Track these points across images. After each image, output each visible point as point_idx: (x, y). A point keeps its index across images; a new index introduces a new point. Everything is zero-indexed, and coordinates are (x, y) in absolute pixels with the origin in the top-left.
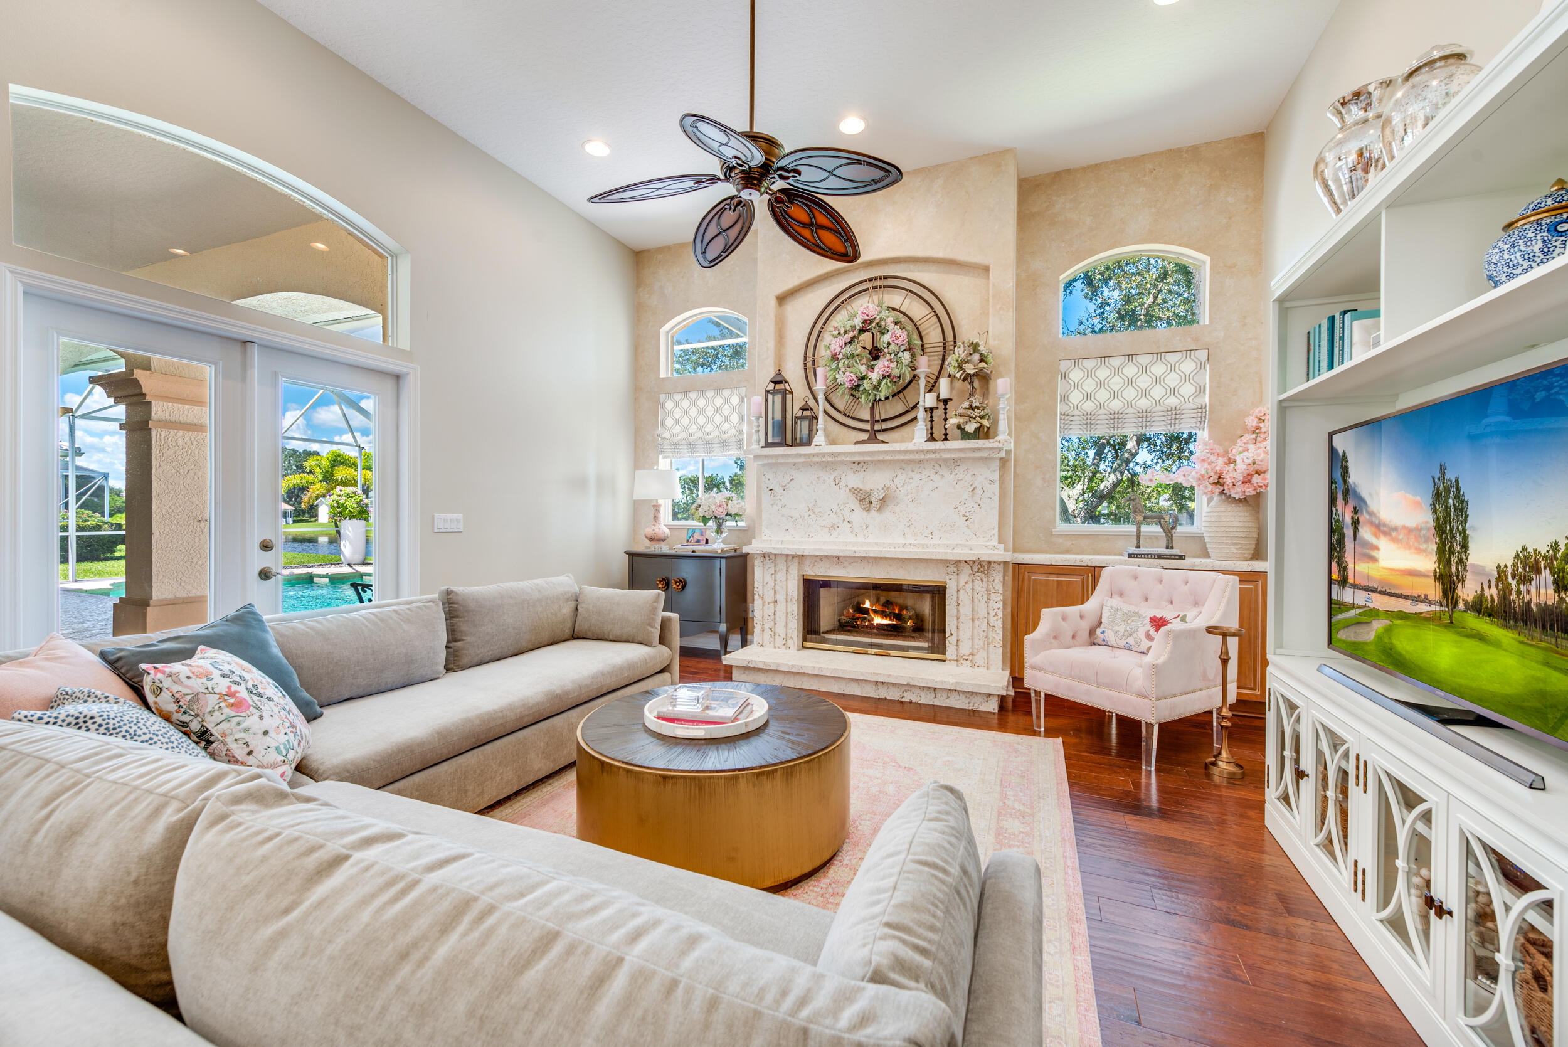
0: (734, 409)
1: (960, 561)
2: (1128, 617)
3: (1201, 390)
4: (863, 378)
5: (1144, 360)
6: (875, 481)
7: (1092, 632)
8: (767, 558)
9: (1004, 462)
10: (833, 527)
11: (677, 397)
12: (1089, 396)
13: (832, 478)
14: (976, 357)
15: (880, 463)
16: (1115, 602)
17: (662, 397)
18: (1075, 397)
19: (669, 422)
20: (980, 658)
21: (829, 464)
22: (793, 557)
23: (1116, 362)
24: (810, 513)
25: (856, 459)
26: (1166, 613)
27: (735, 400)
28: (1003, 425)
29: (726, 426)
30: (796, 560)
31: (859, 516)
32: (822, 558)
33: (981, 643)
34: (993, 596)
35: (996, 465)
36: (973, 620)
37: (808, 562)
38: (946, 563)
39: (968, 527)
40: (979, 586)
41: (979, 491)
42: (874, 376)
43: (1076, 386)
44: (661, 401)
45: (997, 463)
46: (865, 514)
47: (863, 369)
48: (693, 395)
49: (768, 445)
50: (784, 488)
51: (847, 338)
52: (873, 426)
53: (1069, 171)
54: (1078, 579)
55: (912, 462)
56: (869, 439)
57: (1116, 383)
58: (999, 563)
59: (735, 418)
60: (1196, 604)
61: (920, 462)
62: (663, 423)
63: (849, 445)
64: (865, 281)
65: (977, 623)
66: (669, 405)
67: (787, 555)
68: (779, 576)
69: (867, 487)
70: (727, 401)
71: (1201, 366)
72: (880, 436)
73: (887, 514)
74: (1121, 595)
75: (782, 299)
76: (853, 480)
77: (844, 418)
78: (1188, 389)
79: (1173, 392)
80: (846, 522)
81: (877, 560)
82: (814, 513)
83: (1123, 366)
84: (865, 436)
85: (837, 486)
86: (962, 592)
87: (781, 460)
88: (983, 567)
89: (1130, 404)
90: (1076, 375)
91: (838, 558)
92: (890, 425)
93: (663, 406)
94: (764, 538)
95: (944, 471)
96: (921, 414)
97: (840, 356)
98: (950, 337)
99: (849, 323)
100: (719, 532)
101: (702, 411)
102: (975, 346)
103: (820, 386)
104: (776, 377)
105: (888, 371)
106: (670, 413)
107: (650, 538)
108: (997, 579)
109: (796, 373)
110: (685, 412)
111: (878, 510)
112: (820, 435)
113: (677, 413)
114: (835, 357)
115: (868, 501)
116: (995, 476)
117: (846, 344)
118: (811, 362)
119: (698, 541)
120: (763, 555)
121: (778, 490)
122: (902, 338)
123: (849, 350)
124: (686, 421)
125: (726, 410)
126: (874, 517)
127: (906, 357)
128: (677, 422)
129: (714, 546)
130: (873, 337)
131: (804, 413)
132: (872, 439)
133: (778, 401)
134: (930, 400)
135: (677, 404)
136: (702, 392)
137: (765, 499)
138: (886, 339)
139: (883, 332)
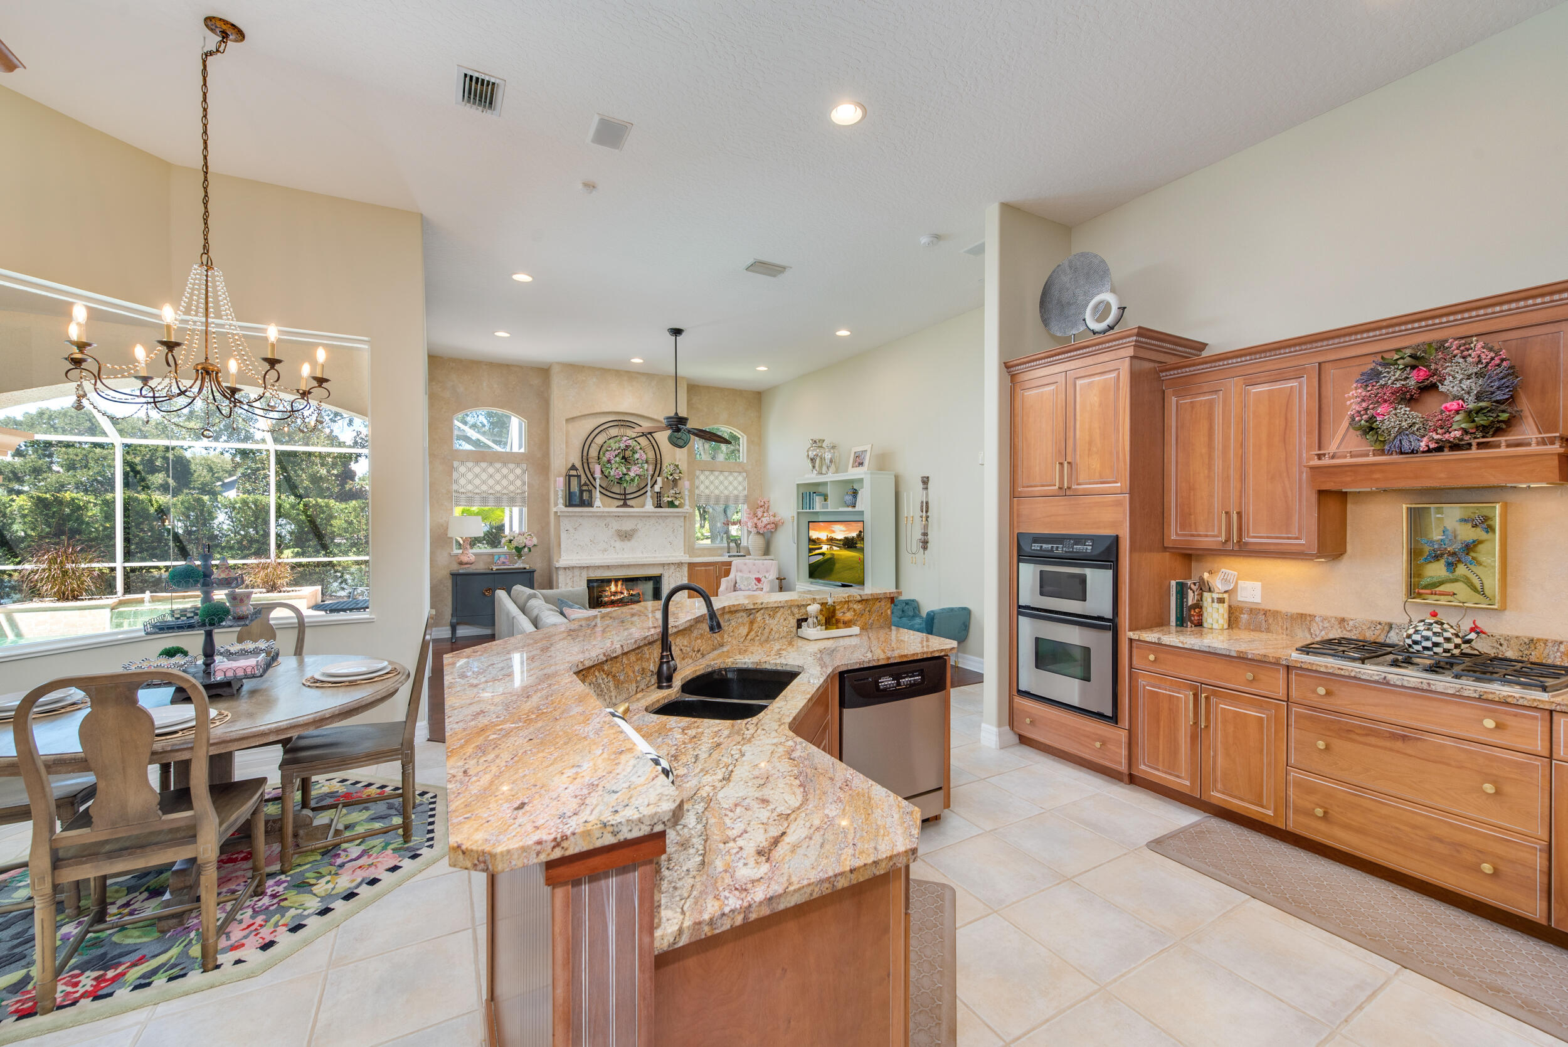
0: (518, 477)
1: (668, 564)
2: (747, 579)
3: (744, 489)
4: (626, 474)
5: (726, 474)
6: (628, 525)
7: (735, 586)
8: (567, 570)
9: (685, 517)
10: (605, 550)
11: (469, 465)
12: (707, 487)
13: (604, 523)
14: (678, 471)
15: (630, 516)
16: (739, 574)
17: (456, 464)
18: (702, 487)
19: (462, 481)
21: (601, 516)
22: (584, 567)
23: (716, 473)
24: (591, 543)
25: (618, 514)
26: (760, 577)
27: (518, 471)
28: (687, 502)
29: (512, 488)
30: (586, 569)
31: (619, 544)
32: (599, 567)
34: (684, 578)
35: (682, 519)
37: (590, 570)
38: (663, 565)
39: (671, 548)
41: (675, 531)
42: (632, 474)
43: (702, 482)
46: (622, 543)
47: (625, 471)
48: (483, 465)
49: (571, 505)
50: (576, 529)
51: (617, 452)
52: (624, 497)
53: (698, 386)
54: (712, 568)
55: (647, 516)
56: (623, 504)
57: (716, 482)
58: (684, 563)
59: (519, 483)
60: (767, 572)
61: (649, 517)
62: (456, 482)
63: (613, 508)
64: (616, 421)
66: (462, 469)
67: (579, 567)
68: (575, 579)
69: (624, 528)
70: (512, 471)
71: (744, 479)
72: (629, 503)
73: (632, 542)
74: (741, 571)
76: (615, 525)
77: (606, 492)
78: (740, 488)
79: (736, 488)
80: (612, 547)
81: (629, 566)
82: (594, 543)
83: (719, 475)
84: (621, 503)
85: (607, 529)
86: (669, 577)
87: (578, 514)
88: (680, 565)
89: (721, 492)
90: (702, 477)
91: (609, 566)
92: (632, 496)
93: (456, 467)
94: (564, 558)
95: (660, 521)
96: (649, 494)
97: (613, 462)
98: (658, 457)
99: (617, 445)
100: (520, 556)
101: (491, 476)
102: (677, 466)
103: (598, 475)
104: (573, 468)
105: (638, 472)
106: (463, 475)
107: (461, 563)
108: (685, 569)
109: (578, 465)
110: (477, 476)
111: (629, 540)
112: (598, 502)
113: (470, 476)
114: (609, 461)
115: (626, 536)
116: (682, 524)
117: (616, 456)
118: (585, 460)
119: (504, 563)
120: (565, 568)
121: (572, 530)
122: (644, 457)
123: (617, 459)
124: (477, 482)
125: (511, 477)
126: (627, 545)
127: (646, 466)
128: (470, 482)
129: (516, 566)
130: (628, 453)
131: (585, 488)
132: (625, 505)
133: (574, 481)
134: (657, 488)
135: (470, 470)
136: (491, 464)
137: (563, 536)
138: (637, 456)
139: (634, 452)
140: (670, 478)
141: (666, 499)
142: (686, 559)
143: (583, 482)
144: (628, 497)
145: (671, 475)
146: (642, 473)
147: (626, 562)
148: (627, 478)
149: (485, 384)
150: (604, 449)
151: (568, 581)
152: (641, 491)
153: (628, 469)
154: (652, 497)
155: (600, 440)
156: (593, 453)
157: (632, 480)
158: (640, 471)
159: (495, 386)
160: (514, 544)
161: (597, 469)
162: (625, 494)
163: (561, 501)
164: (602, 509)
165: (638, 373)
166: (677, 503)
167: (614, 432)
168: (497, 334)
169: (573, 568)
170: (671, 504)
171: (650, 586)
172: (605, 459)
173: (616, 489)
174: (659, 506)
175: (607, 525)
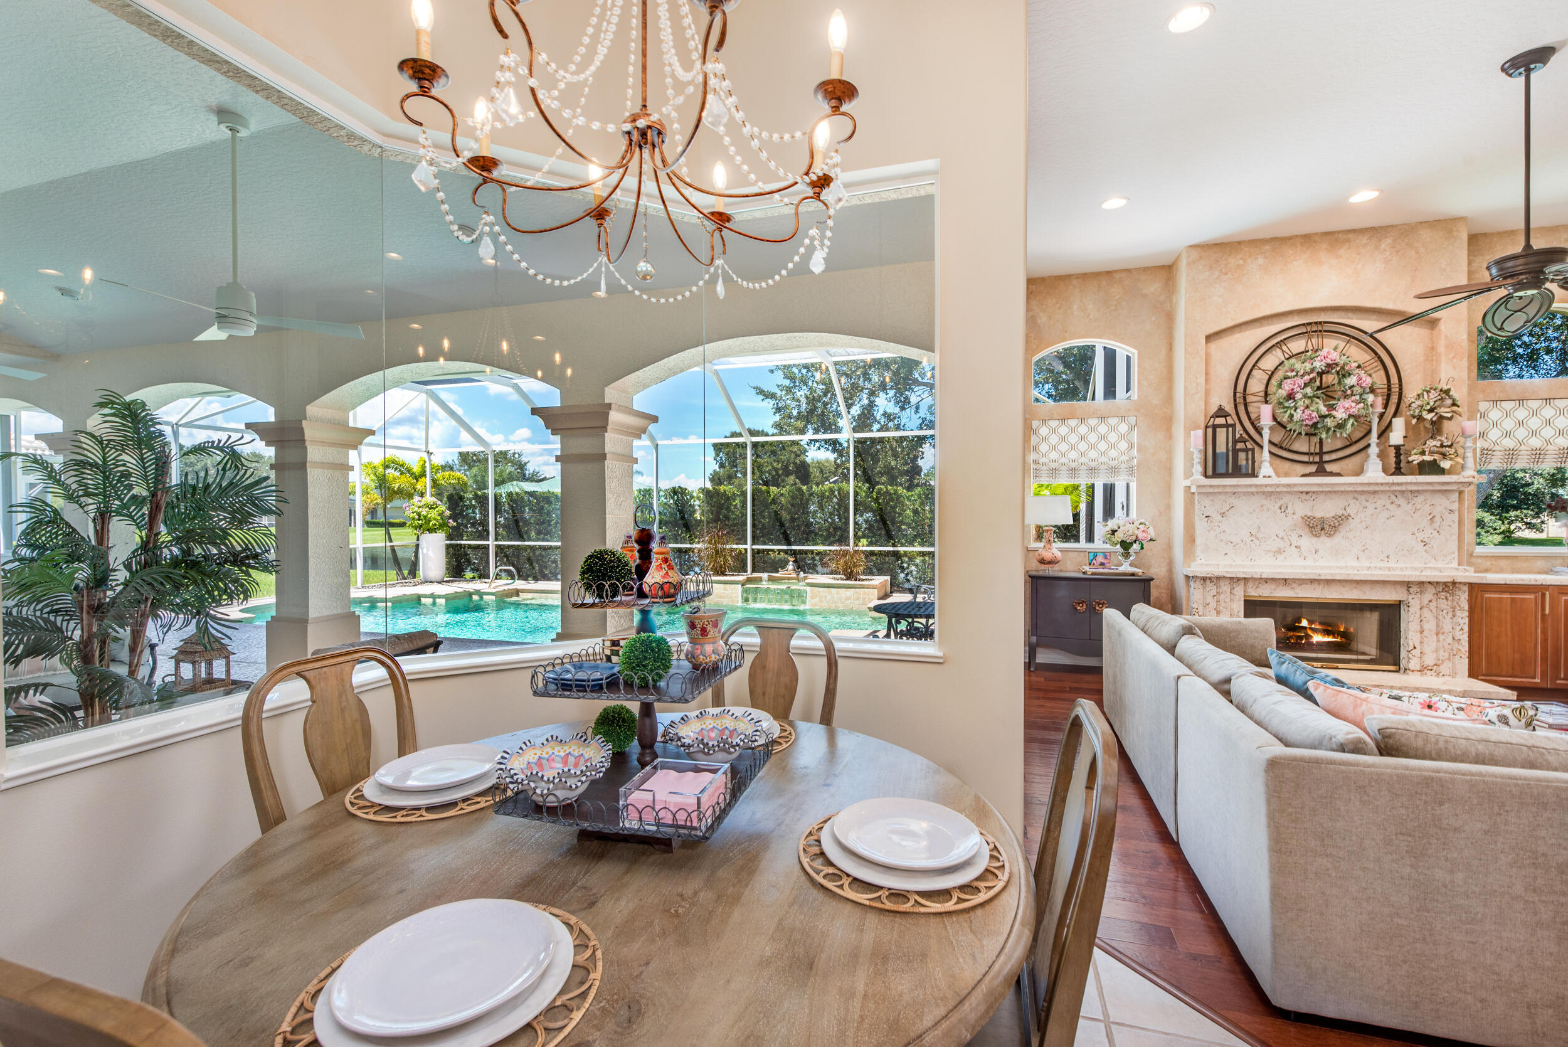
0: (1122, 437)
1: (1423, 583)
4: (1325, 416)
6: (1326, 509)
8: (1208, 582)
9: (1461, 494)
10: (1279, 551)
11: (1053, 424)
12: (1508, 434)
13: (1279, 505)
14: (1449, 402)
15: (1332, 492)
17: (1035, 423)
18: (1494, 434)
19: (1043, 448)
20: (1445, 668)
21: (1270, 494)
22: (1239, 579)
23: (1534, 404)
24: (1253, 538)
25: (1305, 489)
27: (1123, 428)
28: (1470, 462)
29: (1113, 453)
30: (1242, 583)
31: (1307, 542)
32: (1266, 581)
33: (1446, 655)
34: (1458, 613)
35: (1455, 496)
36: (1437, 634)
37: (1250, 584)
38: (1408, 585)
39: (1426, 551)
40: (1443, 604)
41: (1438, 519)
42: (1340, 414)
43: (1495, 424)
44: (1034, 428)
45: (1457, 495)
46: (1315, 539)
47: (1324, 410)
48: (1073, 423)
49: (1216, 475)
50: (1223, 515)
51: (1307, 378)
52: (1321, 458)
54: (1532, 596)
55: (1372, 492)
56: (1316, 471)
57: (1534, 423)
58: (1465, 584)
59: (1123, 445)
61: (1375, 492)
62: (1035, 449)
63: (1296, 478)
64: (1303, 325)
65: (1441, 637)
66: (1044, 431)
67: (1231, 579)
68: (1222, 597)
69: (1318, 515)
70: (1113, 429)
72: (1329, 468)
73: (1338, 538)
75: (1209, 338)
76: (1301, 509)
77: (1282, 451)
80: (1293, 547)
81: (1329, 582)
82: (1257, 538)
83: (1541, 408)
84: (1313, 468)
85: (1283, 514)
86: (1425, 610)
87: (1228, 490)
88: (1448, 587)
89: (1548, 442)
90: (1495, 415)
91: (1286, 580)
92: (1334, 456)
93: (1035, 432)
94: (1199, 562)
95: (1401, 501)
96: (1374, 450)
97: (1298, 396)
98: (1394, 380)
99: (1308, 366)
100: (1127, 555)
101: (1083, 438)
102: (1447, 392)
103: (1266, 421)
104: (1221, 413)
105: (1354, 411)
106: (1044, 439)
107: (1042, 561)
108: (1463, 597)
109: (1229, 408)
110: (1063, 439)
111: (1330, 536)
112: (1266, 467)
113: (1054, 439)
114: (1291, 396)
115: (1320, 527)
116: (1455, 506)
117: (1306, 385)
118: (1241, 398)
119: (1102, 564)
120: (1204, 579)
121: (1216, 517)
122: (1369, 380)
123: (1308, 390)
124: (1063, 447)
125: (1113, 437)
126: (1324, 542)
127: (1370, 398)
128: (1054, 448)
129: (1121, 569)
130: (1329, 379)
131: (1240, 446)
132: (1321, 471)
133: (1221, 434)
134: (1396, 436)
135: (1053, 431)
136: (1083, 420)
137: (1200, 525)
138: (1351, 381)
139: (1344, 374)
140: (1429, 416)
141: (1416, 459)
142: (1469, 575)
143: (1238, 436)
144: (1326, 458)
145: (1431, 411)
146: (1363, 412)
147: (1326, 574)
148: (1329, 422)
149: (1075, 307)
150: (1279, 375)
151: (1209, 599)
152: (1356, 446)
153: (1331, 407)
154: (1382, 456)
155: (1269, 362)
156: (1256, 386)
157: (1341, 426)
158: (1356, 409)
159: (1090, 306)
160: (1119, 536)
161: (1265, 414)
162: (1321, 453)
163: (1198, 468)
164: (1275, 480)
165: (1354, 231)
166: (1446, 464)
167: (1297, 346)
168: (1105, 206)
169: (1218, 578)
170: (1432, 468)
171: (1373, 618)
172: (1283, 393)
173: (1302, 445)
174: (1398, 471)
175: (1283, 509)
